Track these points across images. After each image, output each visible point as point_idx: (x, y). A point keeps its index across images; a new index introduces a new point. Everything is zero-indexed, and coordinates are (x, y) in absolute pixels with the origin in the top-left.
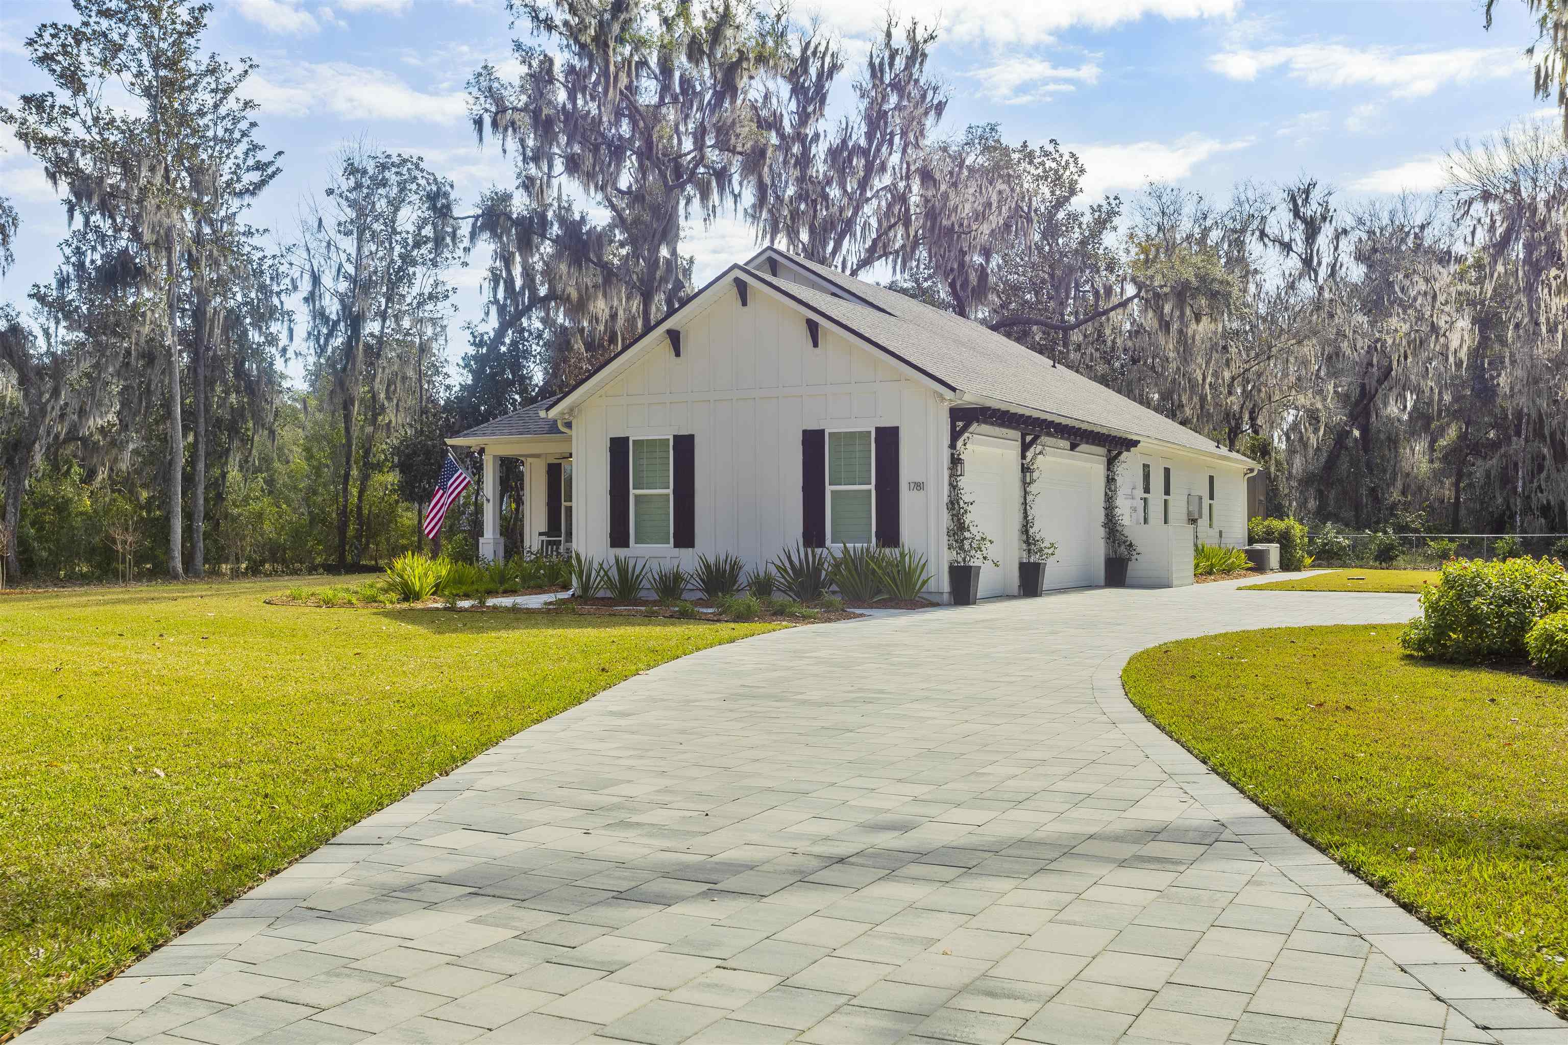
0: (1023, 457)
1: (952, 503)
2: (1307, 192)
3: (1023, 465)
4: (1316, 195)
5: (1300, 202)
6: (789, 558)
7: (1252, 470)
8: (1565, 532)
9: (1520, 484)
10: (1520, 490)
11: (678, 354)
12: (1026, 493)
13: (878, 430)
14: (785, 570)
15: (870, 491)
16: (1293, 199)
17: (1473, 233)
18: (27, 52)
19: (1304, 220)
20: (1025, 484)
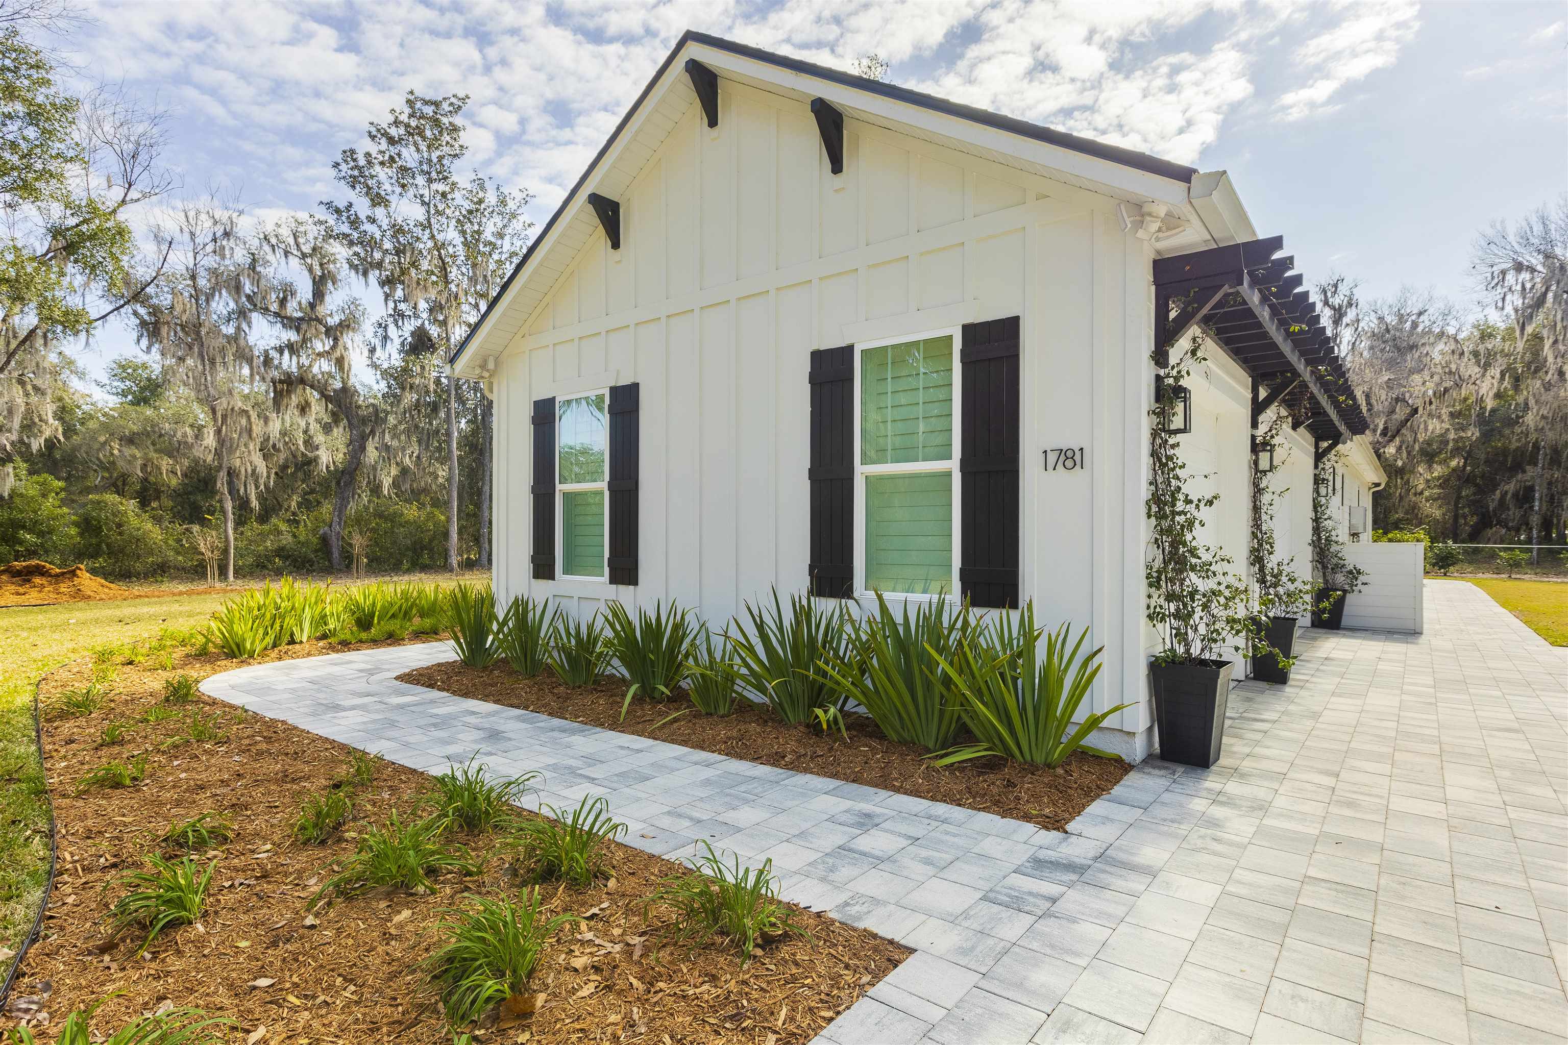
0: (1255, 425)
1: (1156, 499)
2: (1336, 286)
3: (1253, 438)
4: (1343, 289)
5: (1329, 294)
6: (760, 627)
7: (1378, 485)
8: (1566, 544)
9: (1537, 503)
10: (1536, 508)
11: (616, 245)
12: (1258, 491)
13: (969, 330)
14: (751, 649)
15: (949, 474)
16: (1324, 292)
17: (1503, 299)
18: (333, 173)
19: (1333, 308)
20: (1258, 473)
